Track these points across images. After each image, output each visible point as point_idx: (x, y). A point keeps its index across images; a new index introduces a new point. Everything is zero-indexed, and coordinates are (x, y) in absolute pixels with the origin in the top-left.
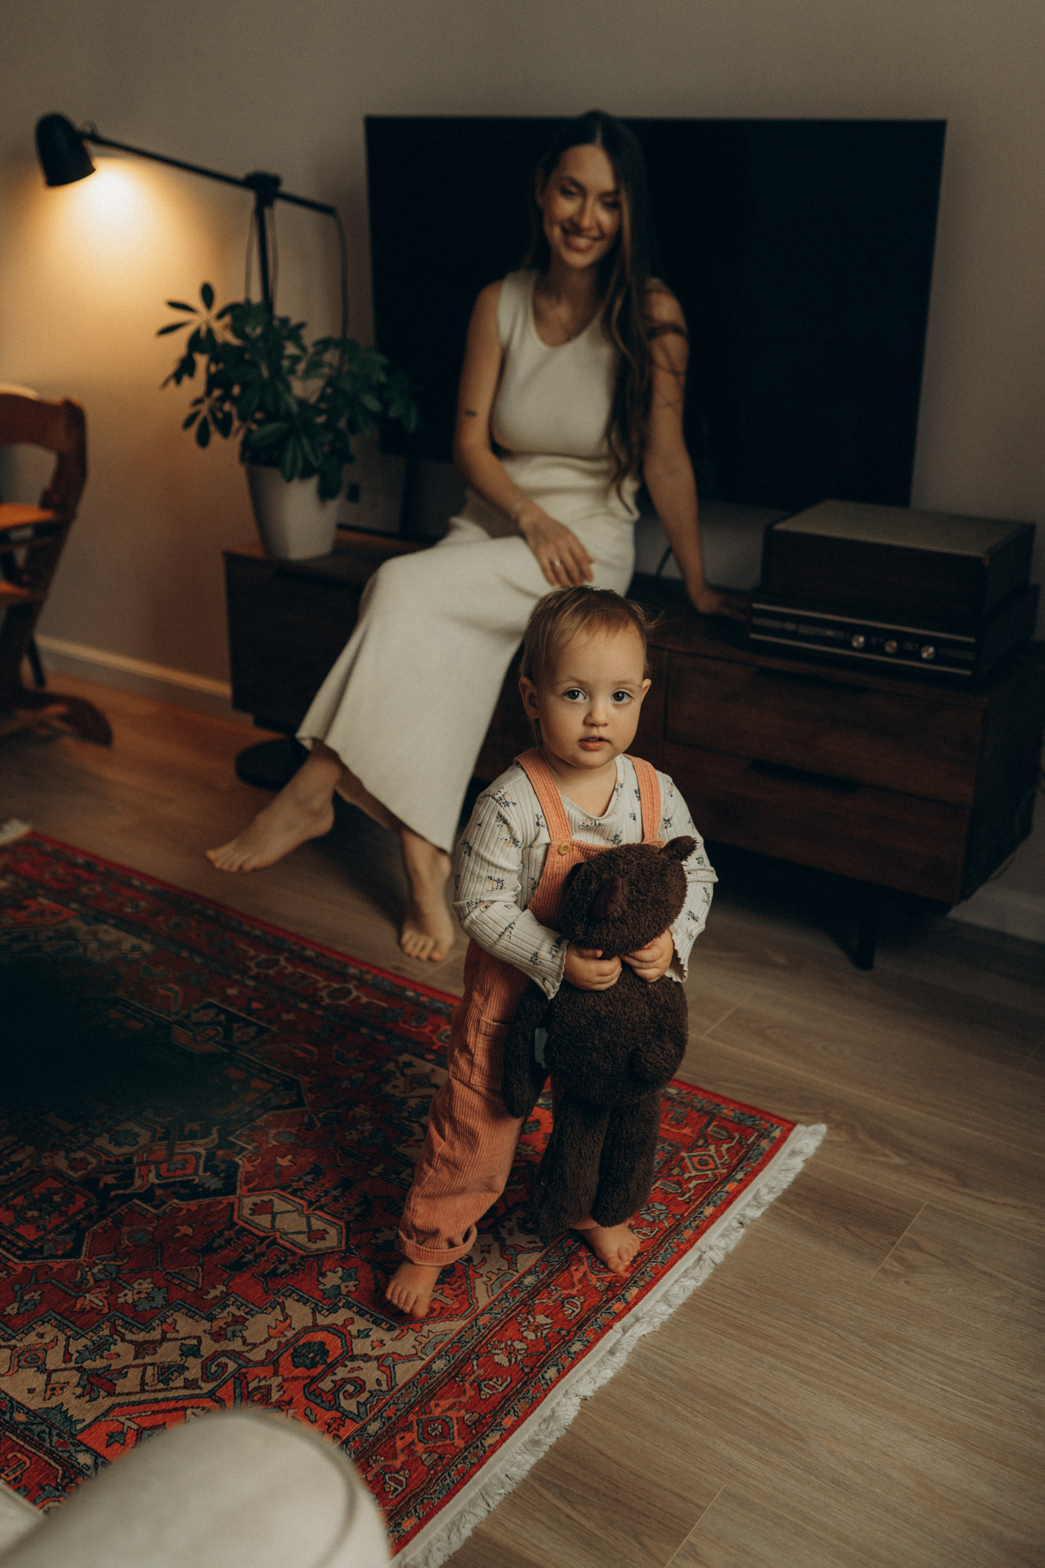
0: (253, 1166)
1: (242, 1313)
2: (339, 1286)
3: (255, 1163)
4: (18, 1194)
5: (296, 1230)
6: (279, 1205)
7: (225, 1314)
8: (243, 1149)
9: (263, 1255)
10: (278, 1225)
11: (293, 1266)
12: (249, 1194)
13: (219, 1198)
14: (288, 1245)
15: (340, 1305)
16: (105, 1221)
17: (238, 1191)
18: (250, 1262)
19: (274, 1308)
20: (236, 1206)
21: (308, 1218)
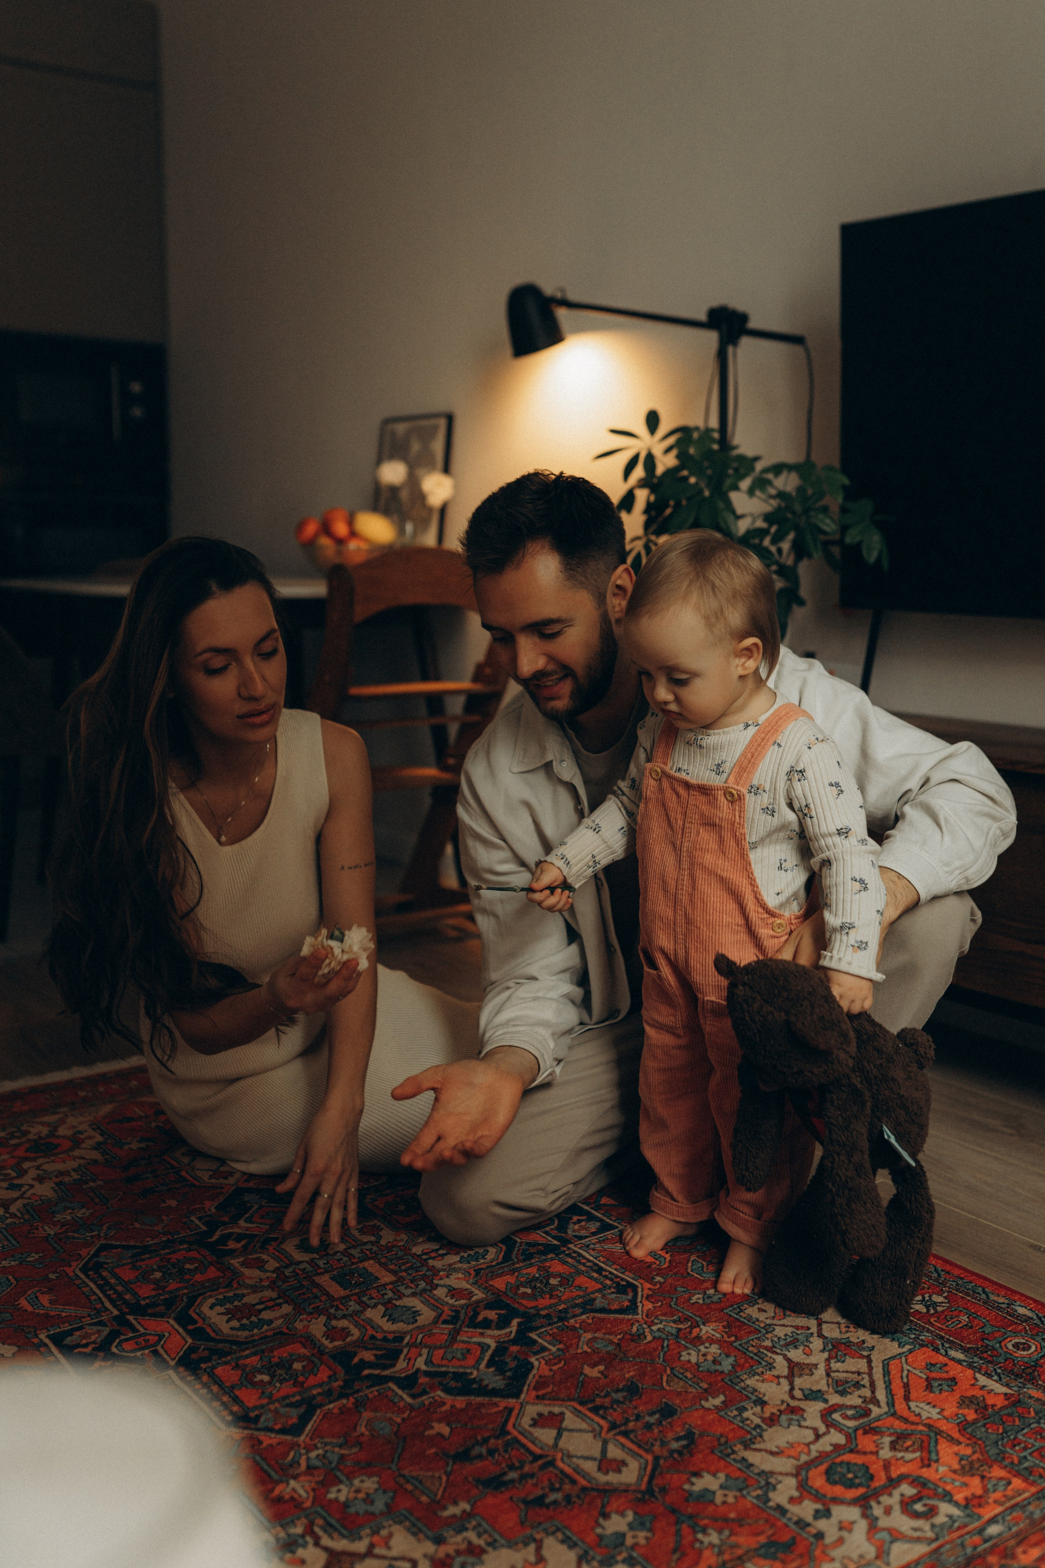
0: (550, 1370)
1: (481, 1542)
2: (623, 1535)
3: (555, 1368)
4: (255, 1354)
5: (587, 1454)
6: (570, 1420)
7: (459, 1538)
8: (544, 1349)
9: (532, 1476)
10: (562, 1444)
11: (568, 1498)
12: (536, 1401)
13: (495, 1400)
14: (568, 1470)
15: (622, 1561)
16: (345, 1401)
17: (523, 1396)
18: (513, 1481)
19: (526, 1545)
20: (515, 1412)
21: (605, 1443)
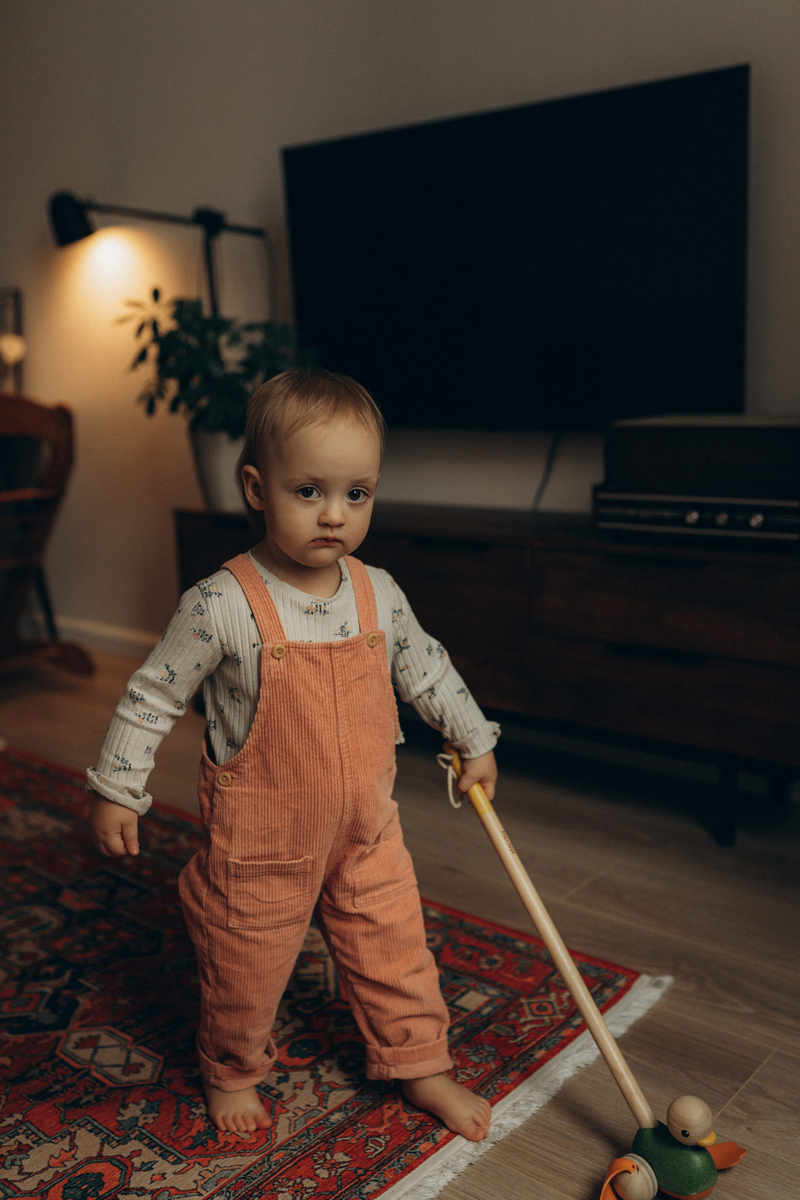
0: (92, 1004)
1: (29, 1142)
2: (137, 1118)
3: (96, 1002)
5: (115, 1063)
6: (105, 1040)
7: (12, 1141)
8: (88, 989)
9: (71, 1085)
10: (97, 1058)
11: (98, 1098)
12: (79, 1029)
13: (49, 1033)
14: (100, 1077)
15: (133, 1136)
17: (69, 1027)
18: (56, 1092)
19: (63, 1138)
20: (63, 1040)
21: (129, 1052)
